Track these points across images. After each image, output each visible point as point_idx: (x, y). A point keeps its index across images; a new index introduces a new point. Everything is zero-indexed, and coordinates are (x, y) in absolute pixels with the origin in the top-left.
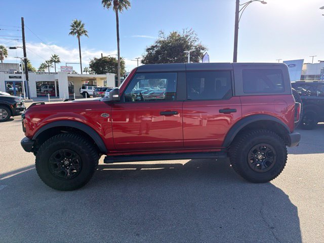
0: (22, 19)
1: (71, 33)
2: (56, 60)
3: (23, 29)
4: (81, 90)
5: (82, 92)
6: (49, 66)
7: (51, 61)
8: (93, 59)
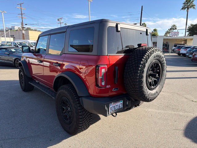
0: (142, 6)
1: (182, 9)
2: (174, 28)
3: (142, 12)
4: (173, 47)
5: (173, 49)
6: (170, 32)
7: (171, 29)
8: (190, 25)
